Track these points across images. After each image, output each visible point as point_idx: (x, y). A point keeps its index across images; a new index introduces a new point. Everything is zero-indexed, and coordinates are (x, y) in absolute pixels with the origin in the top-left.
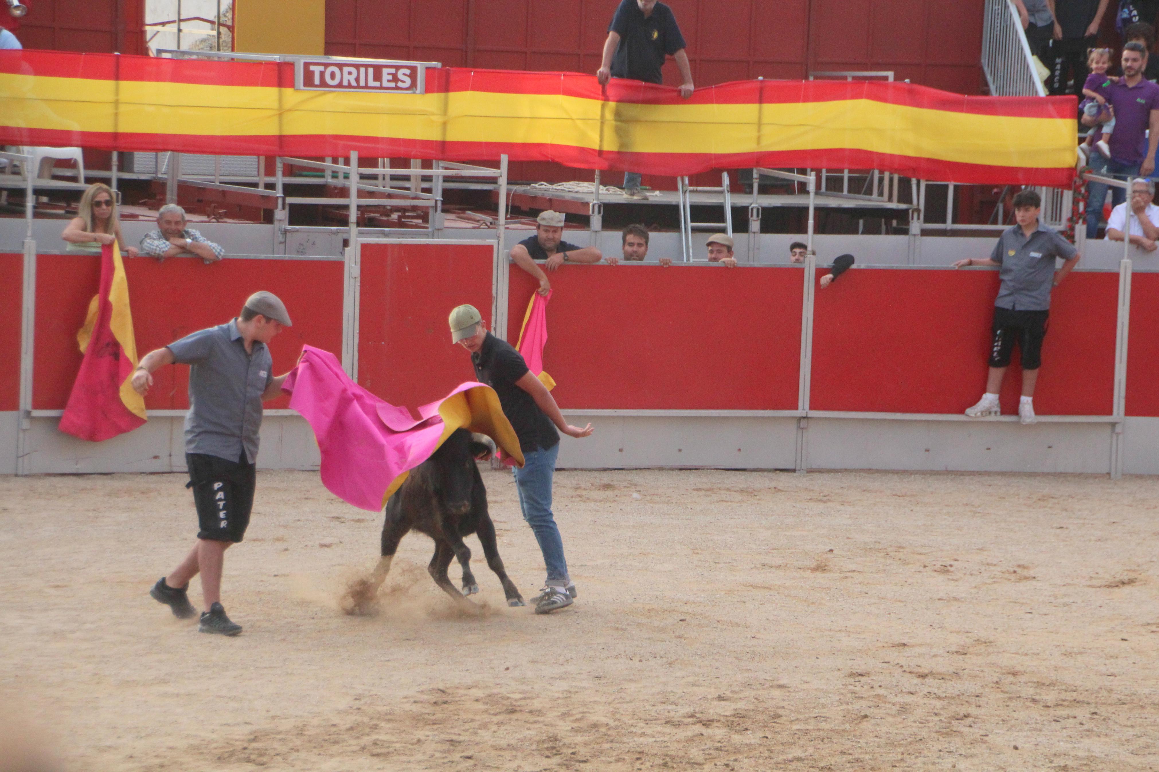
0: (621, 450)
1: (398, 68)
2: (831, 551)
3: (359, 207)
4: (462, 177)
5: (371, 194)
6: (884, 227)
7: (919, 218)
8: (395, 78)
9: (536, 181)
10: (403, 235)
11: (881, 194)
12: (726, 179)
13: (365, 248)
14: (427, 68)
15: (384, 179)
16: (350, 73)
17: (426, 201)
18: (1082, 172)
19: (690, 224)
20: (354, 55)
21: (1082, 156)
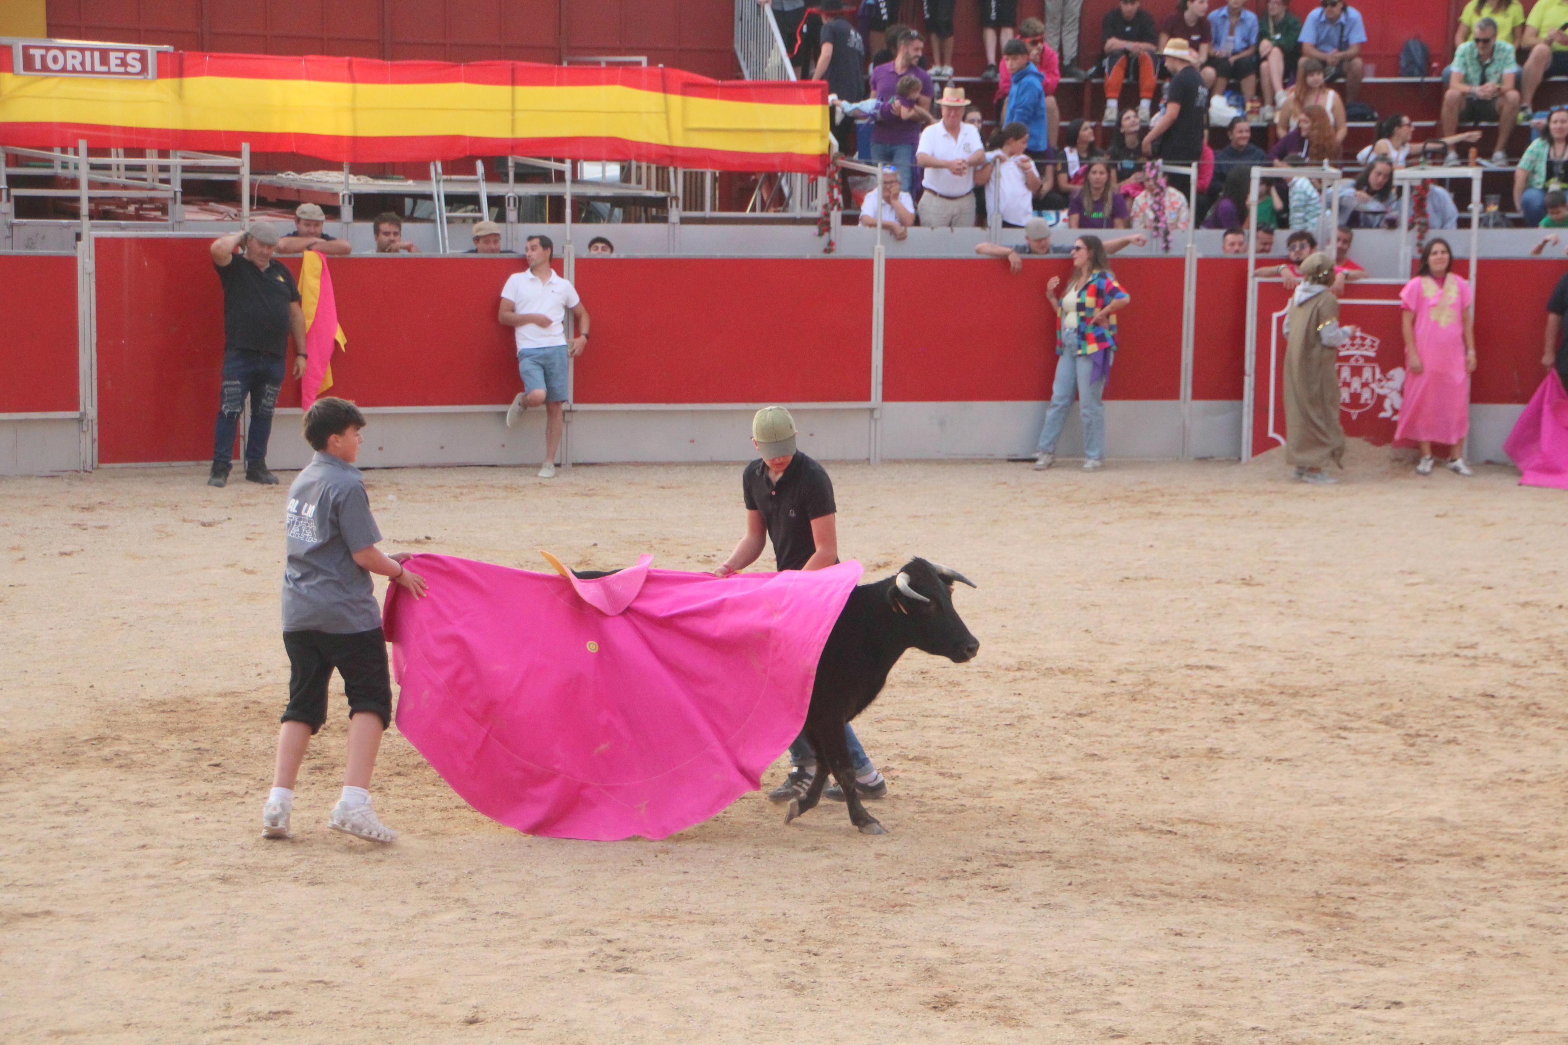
0: (381, 449)
1: (126, 52)
2: (595, 545)
3: (91, 199)
4: (204, 167)
5: (105, 186)
6: (643, 215)
7: (677, 206)
8: (124, 63)
9: (283, 170)
10: (141, 228)
11: (639, 182)
12: (480, 166)
13: (98, 241)
14: (159, 53)
15: (118, 169)
16: (74, 57)
17: (164, 192)
18: (835, 158)
19: (445, 215)
20: (80, 37)
21: (835, 142)
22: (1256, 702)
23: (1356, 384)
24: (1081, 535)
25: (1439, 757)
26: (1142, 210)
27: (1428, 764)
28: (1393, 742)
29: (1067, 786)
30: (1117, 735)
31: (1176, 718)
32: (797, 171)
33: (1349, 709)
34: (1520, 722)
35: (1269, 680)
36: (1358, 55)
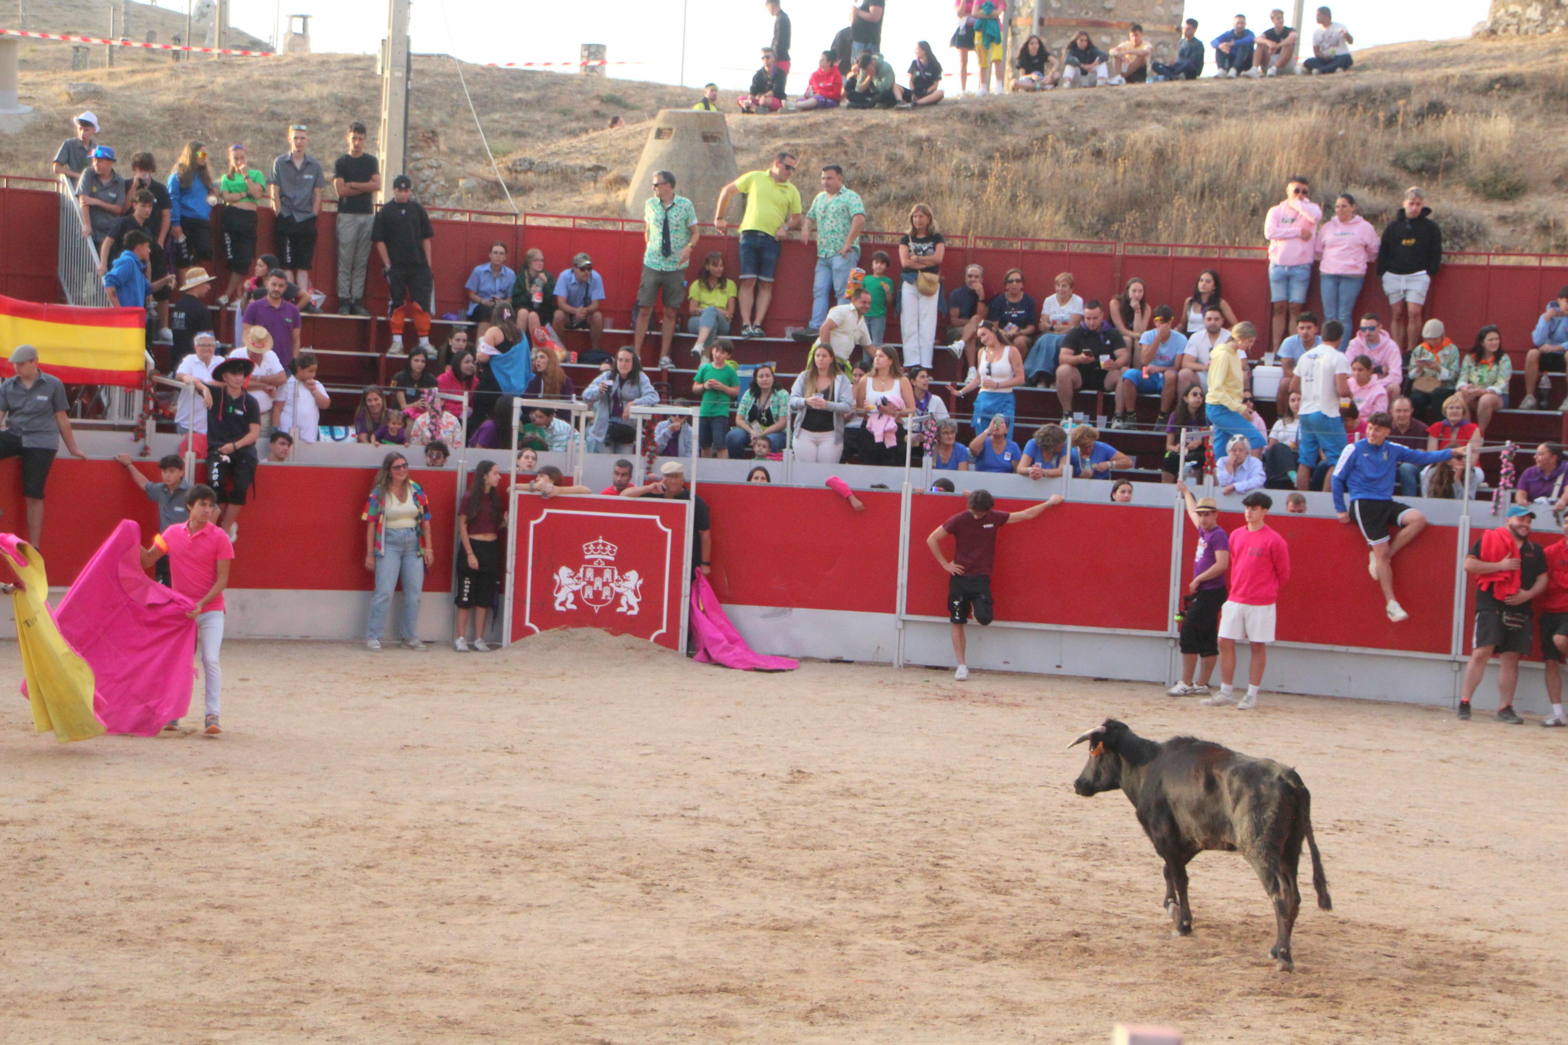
18: (152, 374)
21: (151, 361)
22: (518, 855)
23: (598, 583)
24: (366, 708)
25: (670, 903)
26: (420, 429)
27: (661, 909)
28: (632, 890)
29: (356, 930)
30: (400, 885)
31: (451, 870)
32: (116, 384)
33: (597, 862)
34: (734, 873)
35: (529, 836)
36: (598, 310)
